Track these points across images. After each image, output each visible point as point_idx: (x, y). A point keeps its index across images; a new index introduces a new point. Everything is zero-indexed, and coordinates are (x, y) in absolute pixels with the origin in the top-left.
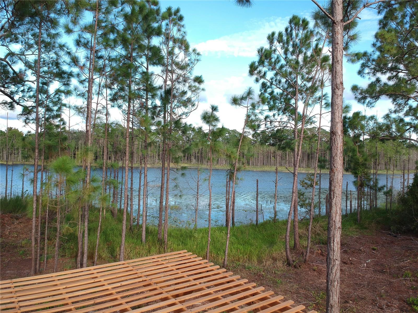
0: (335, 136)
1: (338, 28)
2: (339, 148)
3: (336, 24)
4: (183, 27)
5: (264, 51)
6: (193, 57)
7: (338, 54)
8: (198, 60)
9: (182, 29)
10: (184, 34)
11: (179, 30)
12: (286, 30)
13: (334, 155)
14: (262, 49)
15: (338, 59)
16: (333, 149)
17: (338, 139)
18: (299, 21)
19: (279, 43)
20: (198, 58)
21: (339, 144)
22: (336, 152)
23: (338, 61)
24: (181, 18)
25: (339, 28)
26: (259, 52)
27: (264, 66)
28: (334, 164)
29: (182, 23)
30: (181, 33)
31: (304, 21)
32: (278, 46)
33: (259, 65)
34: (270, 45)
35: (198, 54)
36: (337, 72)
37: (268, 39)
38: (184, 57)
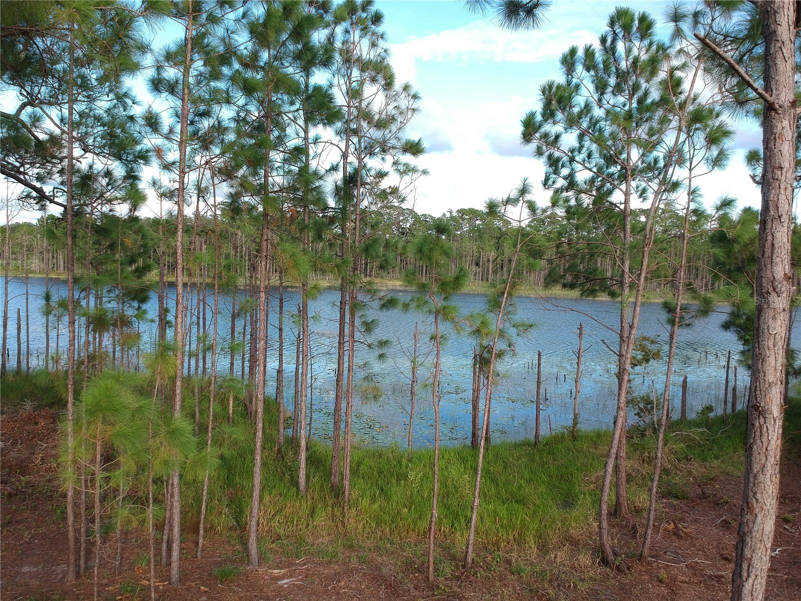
0: (762, 420)
1: (784, 124)
2: (771, 453)
3: (777, 113)
4: (382, 37)
5: (554, 89)
6: (404, 102)
7: (782, 198)
8: (414, 110)
9: (381, 43)
10: (383, 54)
11: (374, 45)
12: (603, 40)
13: (756, 468)
14: (550, 86)
15: (780, 210)
16: (755, 453)
17: (771, 429)
18: (632, 20)
19: (588, 70)
20: (414, 106)
21: (773, 442)
22: (763, 461)
23: (779, 217)
24: (377, 18)
25: (786, 123)
26: (543, 92)
27: (555, 123)
28: (755, 494)
29: (380, 29)
30: (378, 52)
31: (643, 19)
32: (584, 78)
33: (546, 120)
34: (568, 76)
35: (415, 97)
36: (776, 245)
37: (562, 63)
38: (384, 103)
